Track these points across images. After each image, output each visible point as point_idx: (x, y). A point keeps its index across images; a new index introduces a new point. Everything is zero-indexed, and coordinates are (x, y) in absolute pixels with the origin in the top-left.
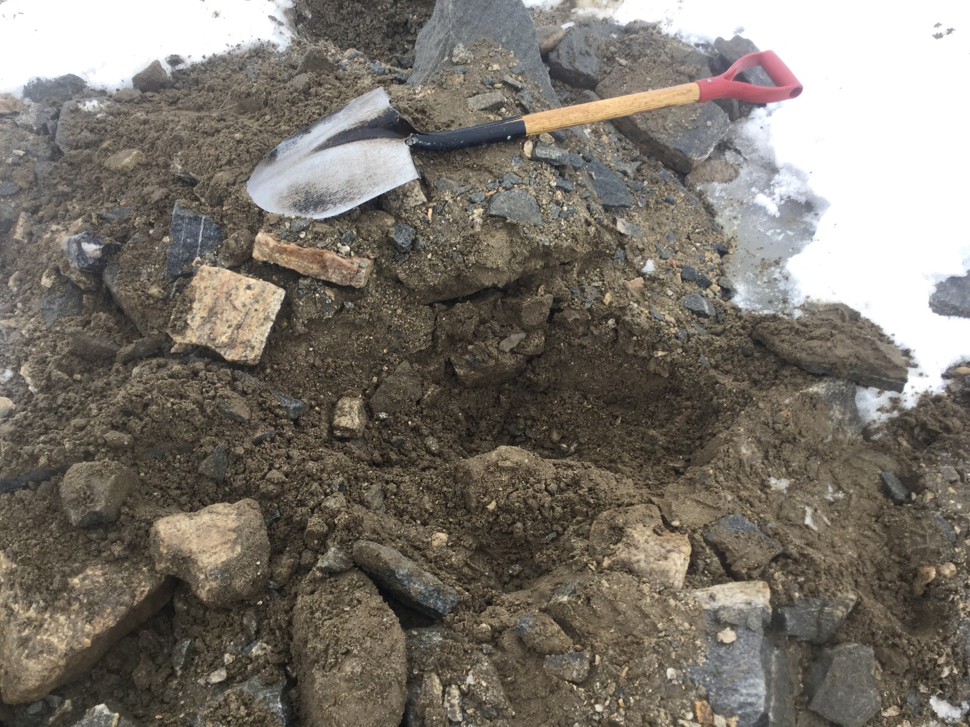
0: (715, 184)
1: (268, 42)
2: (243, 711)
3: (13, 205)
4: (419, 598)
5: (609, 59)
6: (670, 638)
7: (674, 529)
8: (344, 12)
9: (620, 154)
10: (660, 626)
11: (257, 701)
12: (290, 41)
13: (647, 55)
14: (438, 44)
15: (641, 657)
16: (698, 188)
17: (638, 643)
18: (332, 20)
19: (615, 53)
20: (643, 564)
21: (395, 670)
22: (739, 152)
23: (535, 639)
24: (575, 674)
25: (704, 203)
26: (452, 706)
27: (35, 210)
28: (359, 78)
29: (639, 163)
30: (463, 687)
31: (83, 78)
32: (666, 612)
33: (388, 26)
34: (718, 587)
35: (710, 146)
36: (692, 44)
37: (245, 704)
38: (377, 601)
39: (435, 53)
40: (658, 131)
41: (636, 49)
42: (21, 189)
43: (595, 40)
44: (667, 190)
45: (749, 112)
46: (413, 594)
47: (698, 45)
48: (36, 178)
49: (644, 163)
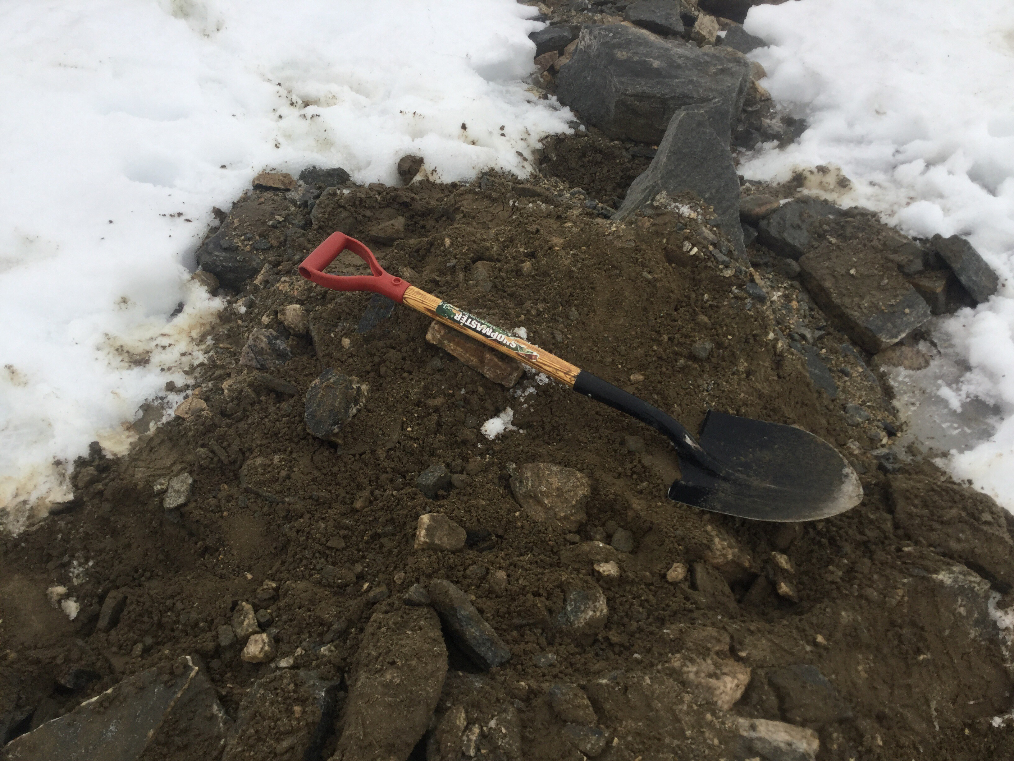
0: (901, 369)
1: (510, 172)
2: (292, 687)
3: (262, 257)
4: (473, 642)
5: (819, 236)
6: (693, 747)
7: (739, 659)
8: (586, 160)
9: (806, 321)
10: (688, 733)
11: (307, 685)
12: (529, 174)
13: (858, 238)
14: (645, 189)
15: (658, 752)
16: (882, 369)
17: (659, 740)
18: (574, 165)
19: (827, 231)
20: (692, 676)
21: (428, 692)
22: (934, 345)
23: (562, 705)
24: (589, 746)
25: (884, 384)
26: (469, 740)
27: (278, 264)
28: (570, 209)
29: (822, 332)
30: (485, 728)
31: (350, 173)
32: (699, 725)
33: (622, 178)
34: (763, 721)
35: (903, 331)
36: (910, 237)
37: (296, 685)
38: (436, 633)
39: (640, 197)
40: (852, 309)
41: (849, 231)
42: (272, 246)
43: (810, 216)
44: (845, 361)
45: (955, 310)
46: (467, 637)
47: (915, 239)
48: (286, 240)
49: (829, 334)
